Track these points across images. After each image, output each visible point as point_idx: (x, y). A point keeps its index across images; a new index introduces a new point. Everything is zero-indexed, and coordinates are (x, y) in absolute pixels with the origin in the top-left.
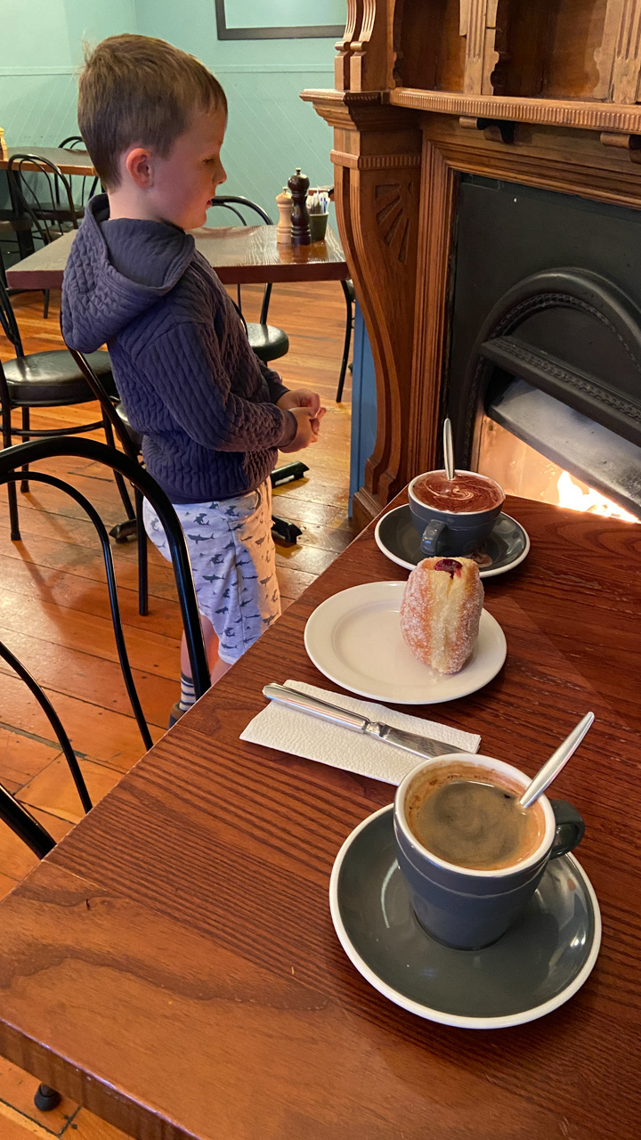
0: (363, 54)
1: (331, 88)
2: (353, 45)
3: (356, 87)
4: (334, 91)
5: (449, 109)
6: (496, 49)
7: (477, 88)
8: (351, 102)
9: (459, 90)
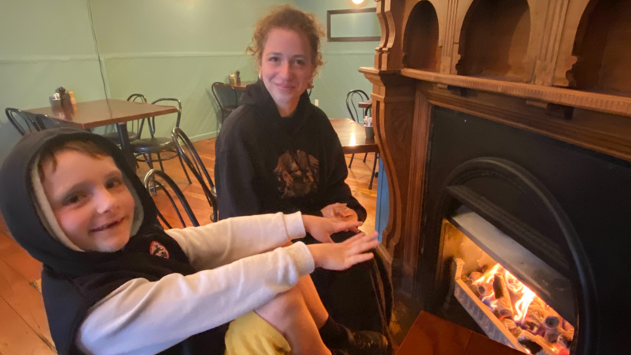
0: (388, 53)
1: (372, 67)
2: (383, 49)
3: (384, 67)
4: (373, 69)
5: (432, 79)
6: (459, 53)
7: (448, 71)
8: (382, 74)
9: (438, 71)
